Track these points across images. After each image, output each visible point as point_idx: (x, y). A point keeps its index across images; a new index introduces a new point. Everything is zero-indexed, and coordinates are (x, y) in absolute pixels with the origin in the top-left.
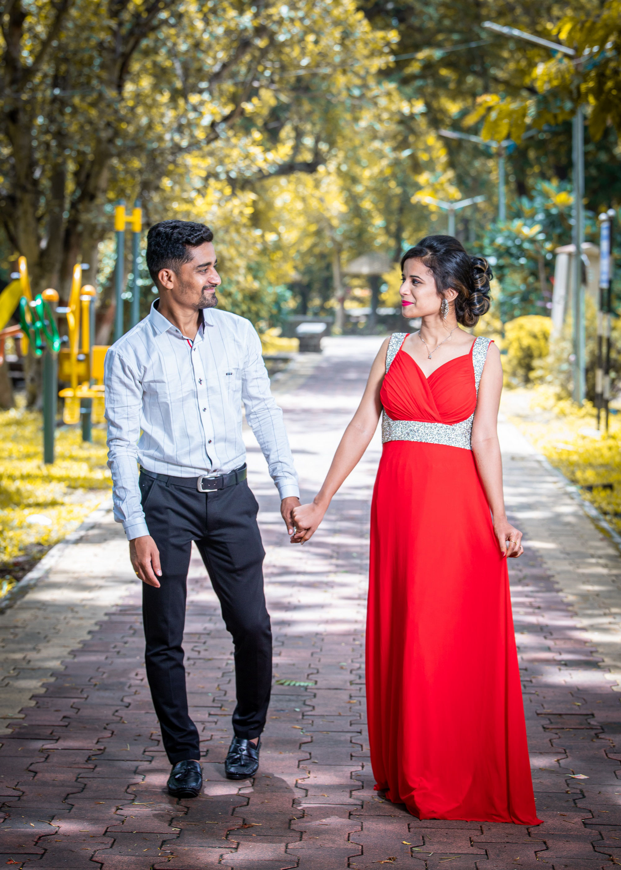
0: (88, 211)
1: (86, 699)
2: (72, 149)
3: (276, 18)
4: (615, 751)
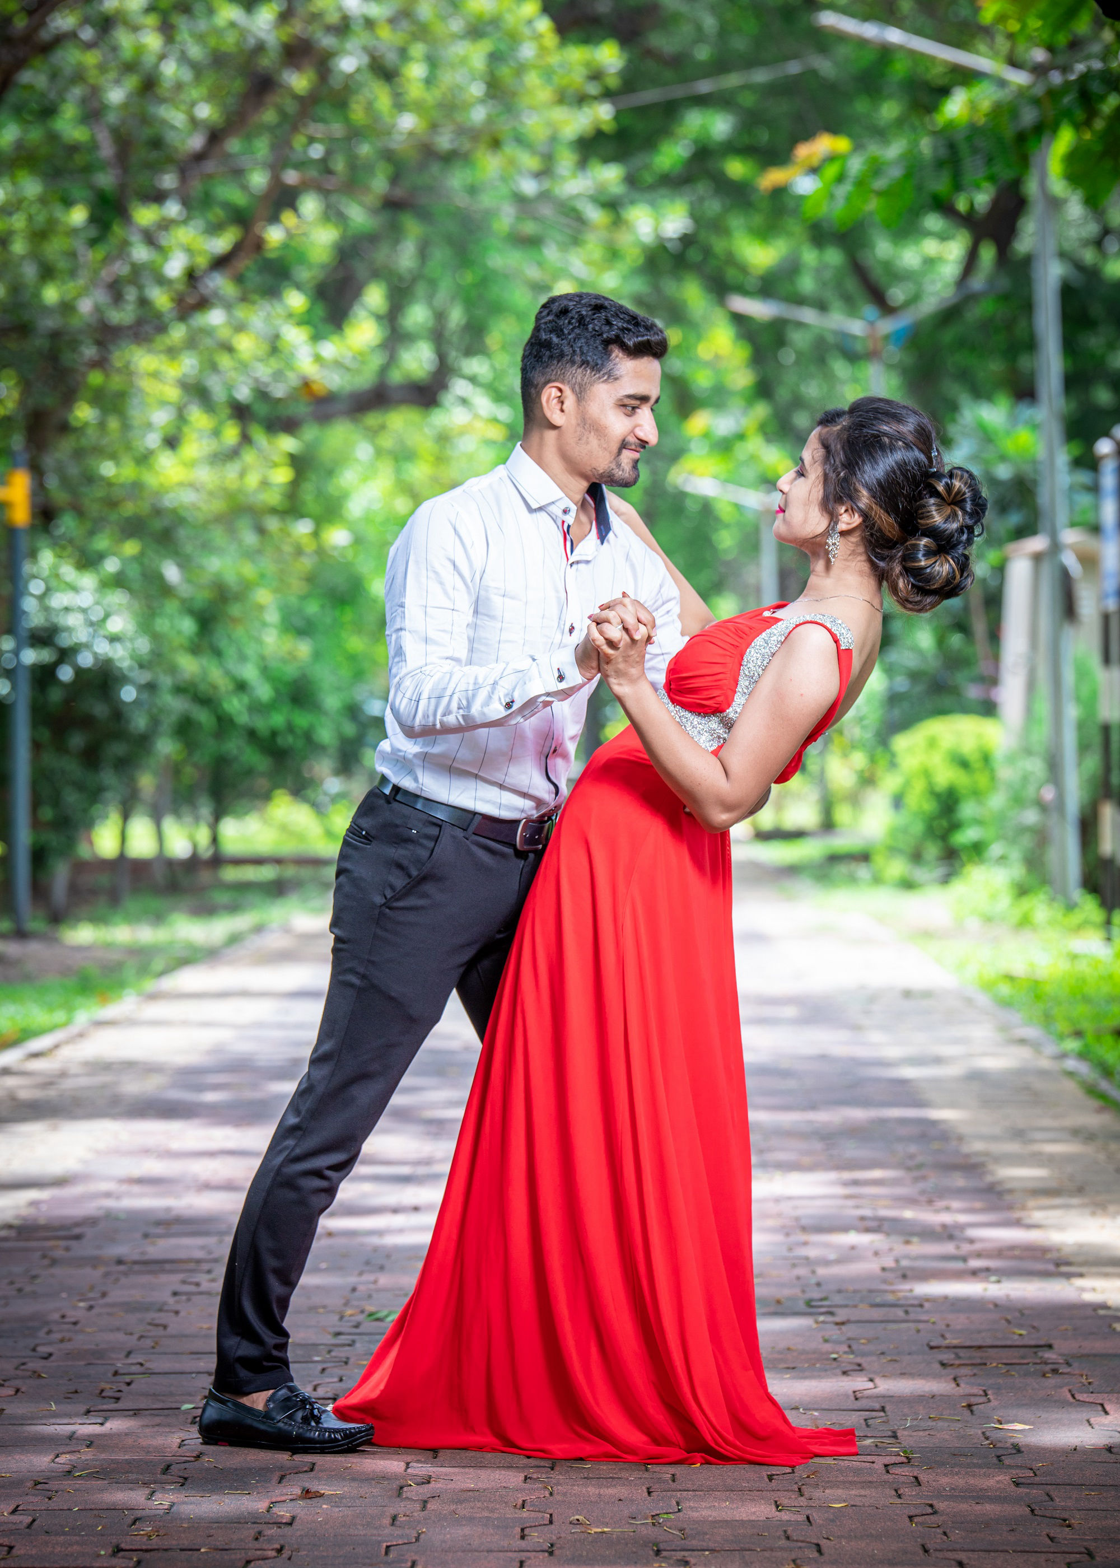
3: (331, 19)
4: (1091, 1390)
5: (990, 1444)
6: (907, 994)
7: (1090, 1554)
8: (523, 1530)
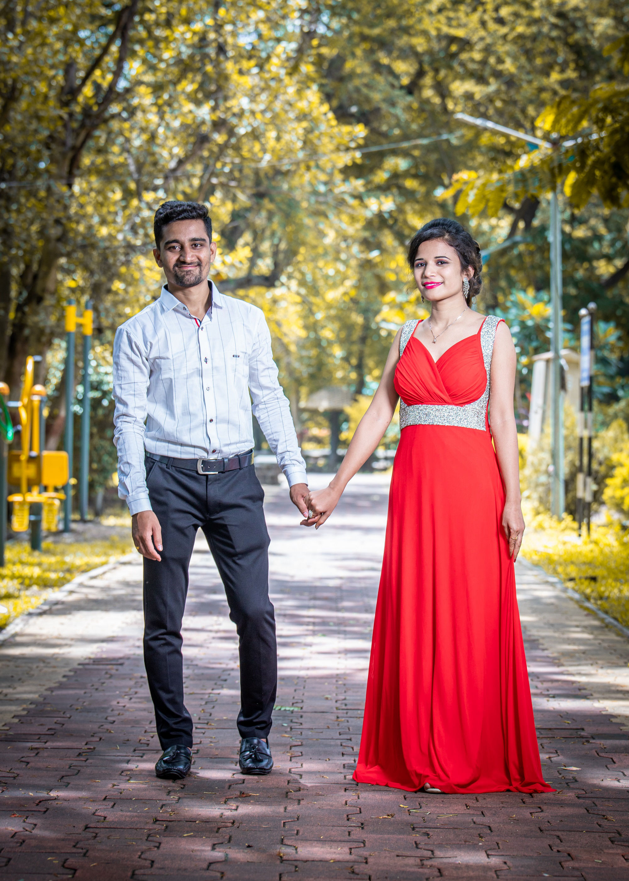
0: (36, 313)
1: (70, 718)
2: (19, 248)
3: (236, 110)
4: (606, 751)
5: (563, 777)
7: (619, 833)
8: (348, 816)
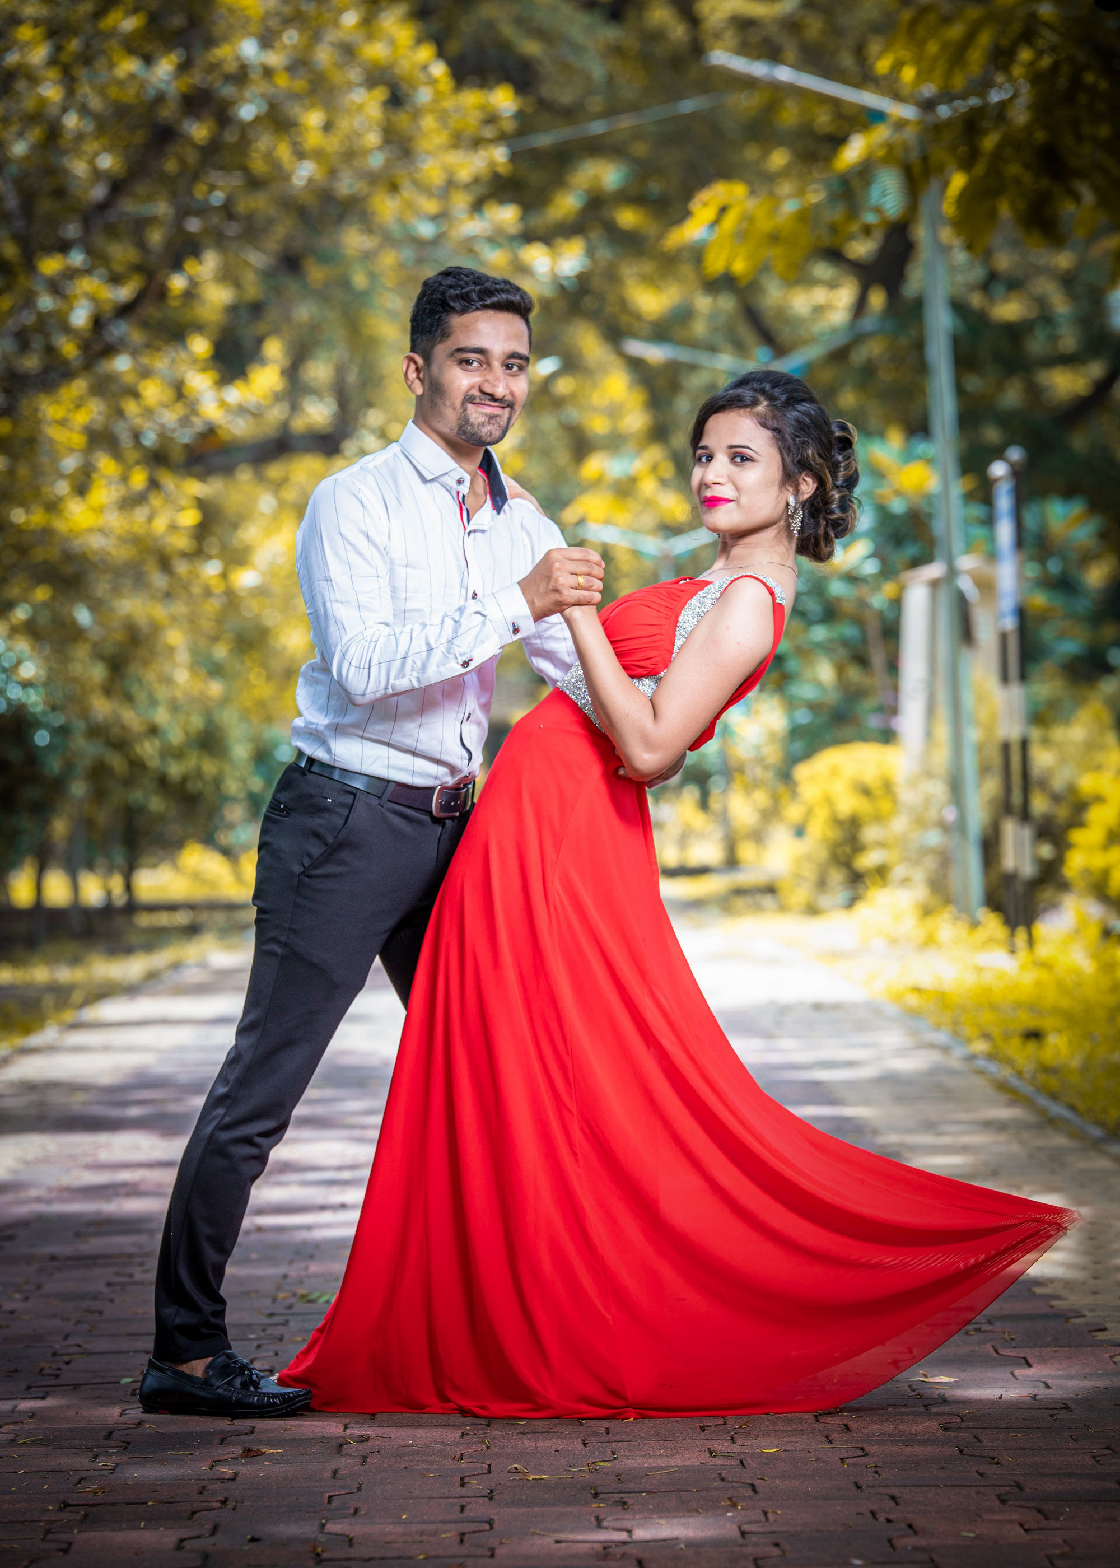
4: (1014, 1345)
5: (917, 1395)
6: (818, 1007)
7: (1019, 1487)
8: (462, 1479)
